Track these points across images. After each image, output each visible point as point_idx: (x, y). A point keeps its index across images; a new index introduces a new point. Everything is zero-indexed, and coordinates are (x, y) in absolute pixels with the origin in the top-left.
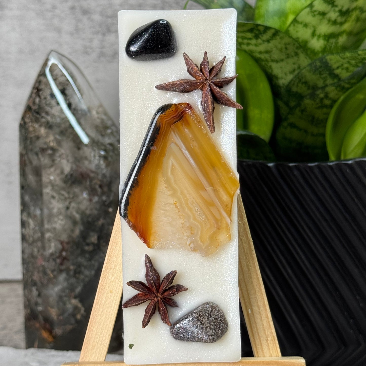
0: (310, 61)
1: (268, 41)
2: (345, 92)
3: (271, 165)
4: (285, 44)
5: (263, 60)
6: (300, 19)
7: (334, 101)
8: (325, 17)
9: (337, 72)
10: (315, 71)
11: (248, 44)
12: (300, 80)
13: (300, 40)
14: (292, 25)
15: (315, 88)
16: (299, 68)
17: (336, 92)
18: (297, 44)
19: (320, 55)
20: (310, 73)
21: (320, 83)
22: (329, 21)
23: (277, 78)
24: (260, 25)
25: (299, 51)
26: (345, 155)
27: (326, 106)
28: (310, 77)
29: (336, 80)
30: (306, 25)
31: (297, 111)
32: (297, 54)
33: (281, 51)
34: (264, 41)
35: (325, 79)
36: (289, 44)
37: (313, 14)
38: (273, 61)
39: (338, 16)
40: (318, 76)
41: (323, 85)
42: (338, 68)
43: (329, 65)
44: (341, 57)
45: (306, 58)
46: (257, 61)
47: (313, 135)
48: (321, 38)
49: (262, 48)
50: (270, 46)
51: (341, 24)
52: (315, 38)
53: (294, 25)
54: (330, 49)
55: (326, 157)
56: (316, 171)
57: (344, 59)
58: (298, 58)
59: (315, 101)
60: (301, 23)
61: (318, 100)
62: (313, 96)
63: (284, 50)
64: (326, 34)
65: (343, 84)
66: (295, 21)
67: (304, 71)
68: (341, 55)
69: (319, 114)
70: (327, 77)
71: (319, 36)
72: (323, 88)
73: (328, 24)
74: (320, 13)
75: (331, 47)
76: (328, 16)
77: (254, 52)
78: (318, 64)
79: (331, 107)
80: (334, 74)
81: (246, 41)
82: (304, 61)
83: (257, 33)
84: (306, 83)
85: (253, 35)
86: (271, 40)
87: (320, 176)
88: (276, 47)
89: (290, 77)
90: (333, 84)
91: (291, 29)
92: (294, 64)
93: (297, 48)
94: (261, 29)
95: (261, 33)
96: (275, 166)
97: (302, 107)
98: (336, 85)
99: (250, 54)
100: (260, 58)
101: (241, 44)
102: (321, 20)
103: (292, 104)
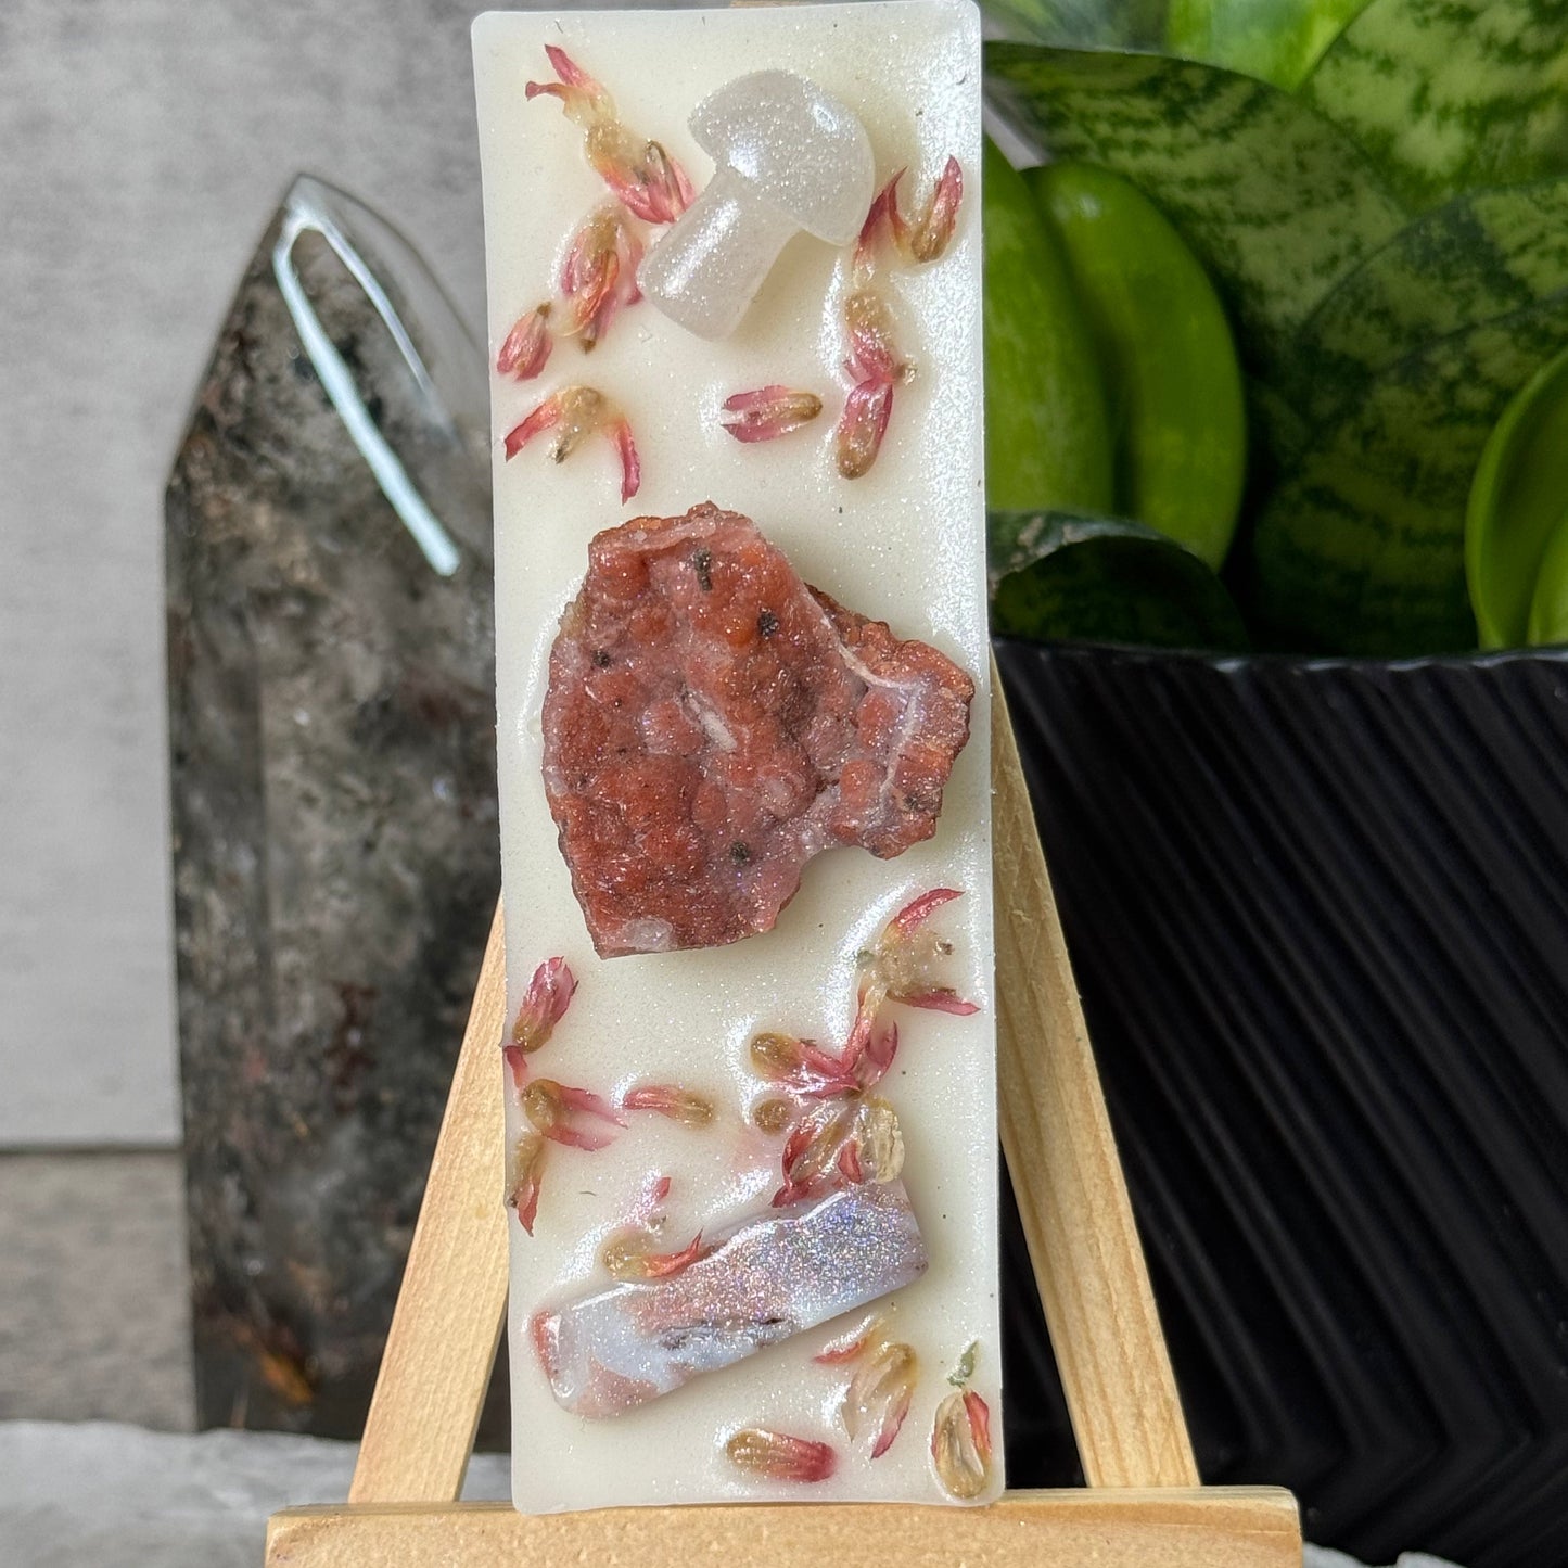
0: (1401, 221)
1: (1225, 133)
2: (1550, 356)
3: (1229, 666)
4: (1298, 147)
5: (1200, 218)
6: (1359, 37)
7: (1505, 395)
8: (1472, 27)
9: (1520, 266)
10: (1425, 263)
11: (1139, 147)
12: (1359, 305)
13: (1363, 129)
14: (1328, 64)
15: (1421, 336)
16: (1355, 248)
17: (1511, 353)
18: (1348, 148)
19: (1448, 193)
20: (1403, 269)
21: (1447, 317)
22: (1489, 44)
23: (1259, 293)
24: (1190, 64)
25: (1358, 178)
26: (1548, 628)
27: (1469, 416)
28: (1407, 291)
29: (1513, 304)
30: (1387, 65)
31: (1346, 439)
32: (1346, 190)
33: (1279, 176)
34: (1205, 133)
35: (1466, 299)
36: (1313, 145)
37: (1419, 15)
38: (1242, 219)
39: (1527, 25)
40: (1438, 283)
41: (1460, 325)
42: (1523, 249)
43: (1486, 238)
44: (1538, 204)
45: (1386, 207)
46: (1177, 218)
47: (1409, 538)
48: (1453, 122)
49: (1197, 163)
50: (1233, 153)
51: (1542, 58)
52: (1428, 122)
53: (1337, 64)
54: (1491, 167)
55: (1466, 635)
56: (1424, 693)
57: (1550, 209)
58: (1353, 205)
59: (1422, 393)
60: (1368, 55)
61: (1434, 390)
62: (1413, 371)
63: (1293, 170)
64: (1476, 102)
65: (1542, 319)
66: (1341, 45)
67: (1377, 262)
68: (1537, 194)
69: (1439, 448)
70: (1473, 290)
71: (1444, 113)
72: (1459, 336)
73: (1483, 58)
74: (1451, 11)
75: (1496, 157)
76: (1483, 24)
77: (1162, 183)
78: (1438, 232)
79: (1492, 418)
80: (1508, 276)
81: (1128, 134)
82: (1377, 219)
83: (1177, 96)
84: (1383, 314)
85: (1159, 105)
86: (1235, 127)
88: (1258, 158)
89: (1316, 289)
90: (1501, 321)
91: (1325, 81)
92: (1334, 232)
93: (1351, 164)
94: (1196, 79)
95: (1193, 101)
96: (1248, 673)
97: (1368, 420)
98: (1514, 325)
99: (1147, 189)
100: (1189, 208)
101: (1106, 145)
102: (1453, 41)
103: (1324, 406)
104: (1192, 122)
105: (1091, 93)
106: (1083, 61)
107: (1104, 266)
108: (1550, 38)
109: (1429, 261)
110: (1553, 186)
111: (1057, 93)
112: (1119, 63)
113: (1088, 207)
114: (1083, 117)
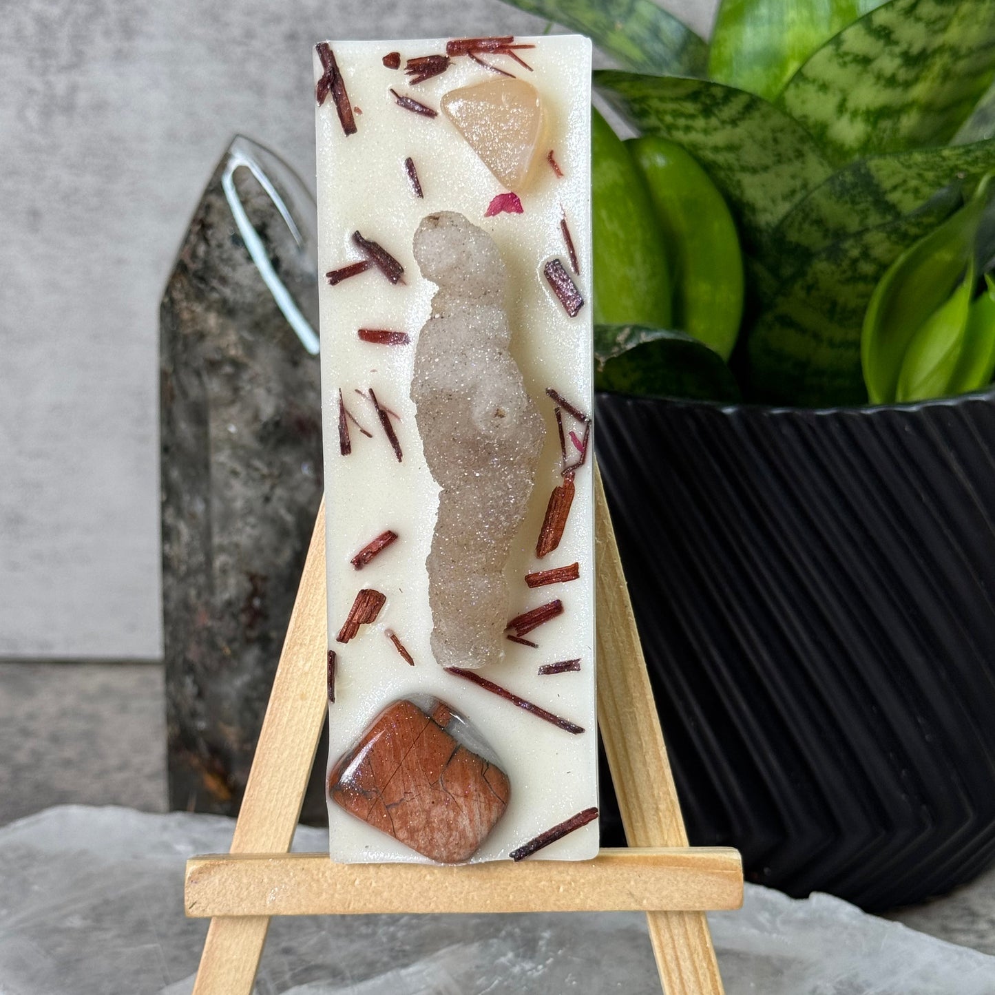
0: (830, 172)
1: (734, 122)
2: (908, 246)
3: (729, 411)
4: (773, 131)
5: (720, 167)
6: (810, 72)
7: (884, 267)
8: (869, 68)
9: (893, 197)
10: (842, 194)
11: (688, 129)
12: (806, 216)
13: (811, 121)
14: (792, 86)
15: (840, 234)
16: (805, 186)
17: (887, 245)
18: (801, 132)
19: (857, 157)
20: (830, 198)
21: (853, 224)
22: (879, 77)
23: (753, 209)
24: (715, 85)
25: (806, 148)
26: (906, 393)
27: (864, 278)
28: (832, 209)
29: (889, 218)
30: (824, 87)
31: (798, 289)
32: (800, 155)
33: (763, 145)
34: (723, 122)
35: (864, 214)
36: (782, 130)
37: (841, 60)
38: (744, 169)
39: (900, 67)
40: (849, 206)
41: (860, 229)
42: (895, 188)
43: (875, 182)
44: (902, 164)
45: (822, 165)
46: (708, 168)
47: (832, 344)
48: (859, 119)
49: (720, 138)
50: (741, 131)
51: (907, 85)
52: (845, 119)
53: (797, 86)
54: (880, 144)
55: (862, 397)
56: (834, 427)
57: (909, 167)
58: (803, 163)
59: (839, 265)
60: (814, 81)
61: (846, 264)
62: (834, 253)
63: (770, 143)
64: (872, 108)
65: (904, 227)
66: (800, 76)
67: (816, 194)
68: (902, 158)
69: (847, 295)
70: (868, 210)
71: (855, 114)
72: (859, 235)
73: (876, 84)
74: (859, 58)
75: (882, 139)
76: (876, 65)
77: (701, 149)
78: (849, 178)
79: (876, 279)
80: (886, 203)
81: (682, 122)
82: (817, 170)
83: (708, 102)
84: (819, 222)
85: (699, 106)
86: (739, 119)
87: (841, 441)
88: (752, 136)
89: (783, 208)
90: (881, 227)
91: (791, 96)
92: (793, 177)
93: (802, 140)
94: (719, 93)
95: (717, 104)
96: (739, 415)
97: (809, 279)
98: (888, 229)
99: (692, 152)
100: (714, 162)
101: (670, 128)
102: (859, 75)
103: (787, 271)
104: (716, 116)
105: (662, 99)
106: (657, 82)
107: (668, 193)
108: (912, 74)
109: (844, 193)
110: (911, 153)
111: (643, 99)
112: (677, 83)
113: (660, 161)
114: (658, 112)
